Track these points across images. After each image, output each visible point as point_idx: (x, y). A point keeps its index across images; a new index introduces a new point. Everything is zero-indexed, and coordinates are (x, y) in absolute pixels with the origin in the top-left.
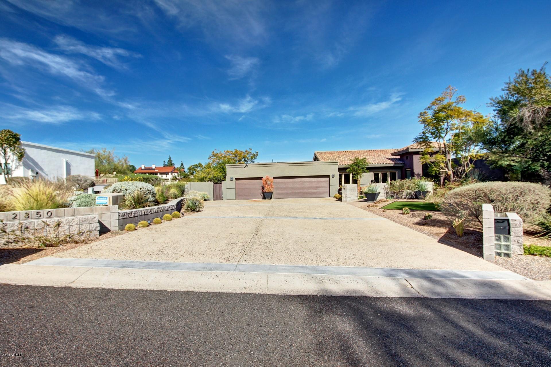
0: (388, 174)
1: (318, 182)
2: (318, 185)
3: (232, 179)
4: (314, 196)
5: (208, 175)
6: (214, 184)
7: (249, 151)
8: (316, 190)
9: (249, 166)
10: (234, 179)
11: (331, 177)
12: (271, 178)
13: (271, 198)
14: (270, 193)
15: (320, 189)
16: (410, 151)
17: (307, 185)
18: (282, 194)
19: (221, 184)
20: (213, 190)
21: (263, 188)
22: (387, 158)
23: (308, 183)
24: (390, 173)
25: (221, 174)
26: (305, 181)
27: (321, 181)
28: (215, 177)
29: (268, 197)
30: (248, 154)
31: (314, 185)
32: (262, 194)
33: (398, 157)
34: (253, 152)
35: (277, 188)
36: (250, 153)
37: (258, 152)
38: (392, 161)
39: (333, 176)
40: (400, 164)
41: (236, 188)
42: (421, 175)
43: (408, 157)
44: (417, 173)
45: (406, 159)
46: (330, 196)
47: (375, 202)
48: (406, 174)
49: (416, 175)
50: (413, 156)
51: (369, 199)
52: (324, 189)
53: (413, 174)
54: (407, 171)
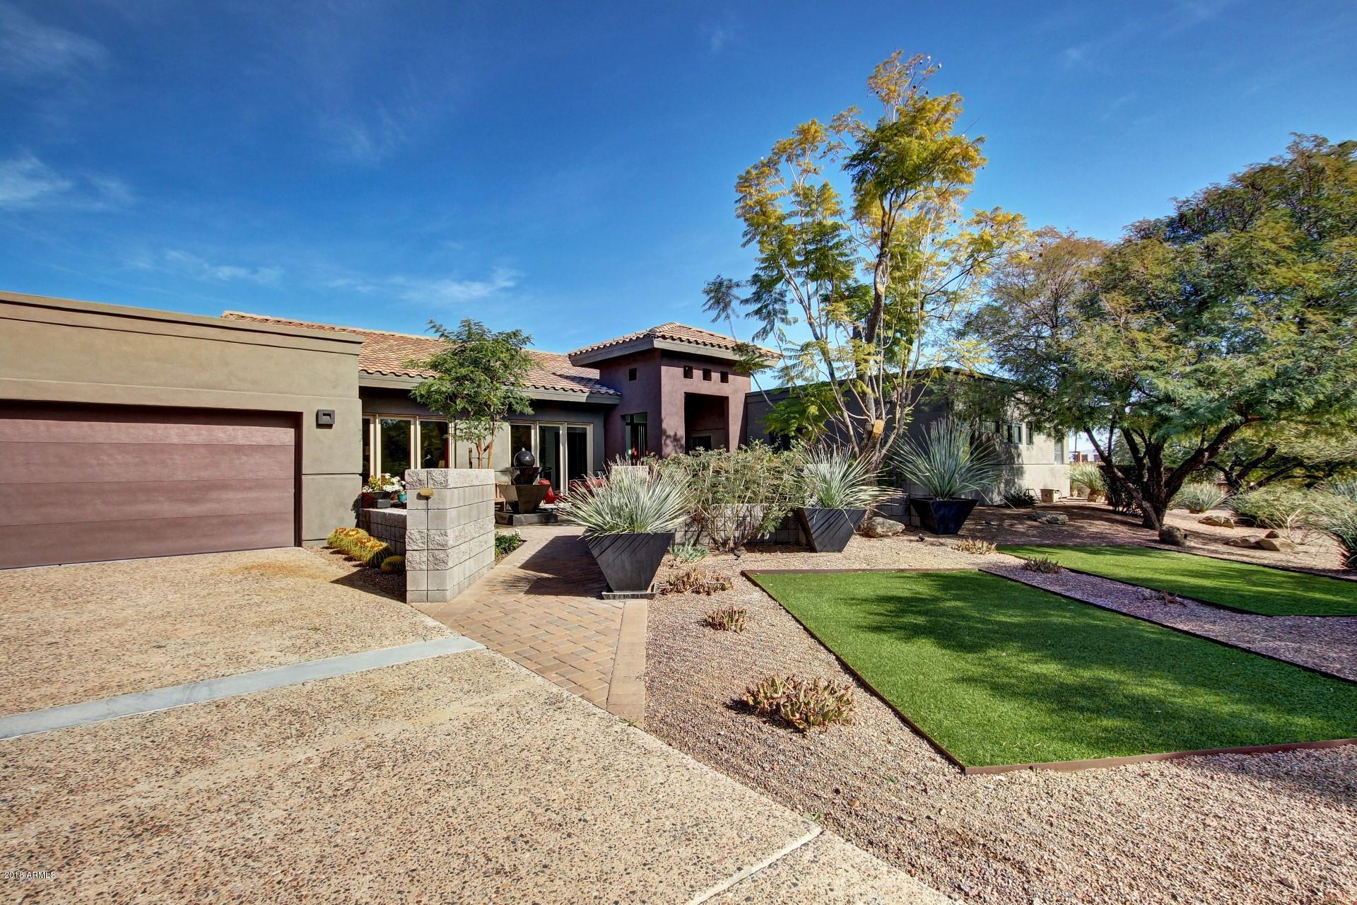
0: (563, 433)
1: (212, 448)
2: (211, 474)
8: (193, 501)
11: (308, 422)
15: (230, 495)
16: (658, 344)
22: (554, 374)
24: (570, 431)
26: (100, 438)
27: (239, 449)
31: (183, 470)
33: (595, 373)
38: (579, 384)
39: (325, 420)
40: (606, 395)
42: (683, 442)
43: (642, 369)
44: (672, 434)
45: (633, 376)
46: (298, 542)
47: (651, 597)
48: (623, 438)
49: (668, 442)
50: (664, 369)
51: (610, 574)
52: (253, 494)
53: (661, 432)
54: (628, 424)
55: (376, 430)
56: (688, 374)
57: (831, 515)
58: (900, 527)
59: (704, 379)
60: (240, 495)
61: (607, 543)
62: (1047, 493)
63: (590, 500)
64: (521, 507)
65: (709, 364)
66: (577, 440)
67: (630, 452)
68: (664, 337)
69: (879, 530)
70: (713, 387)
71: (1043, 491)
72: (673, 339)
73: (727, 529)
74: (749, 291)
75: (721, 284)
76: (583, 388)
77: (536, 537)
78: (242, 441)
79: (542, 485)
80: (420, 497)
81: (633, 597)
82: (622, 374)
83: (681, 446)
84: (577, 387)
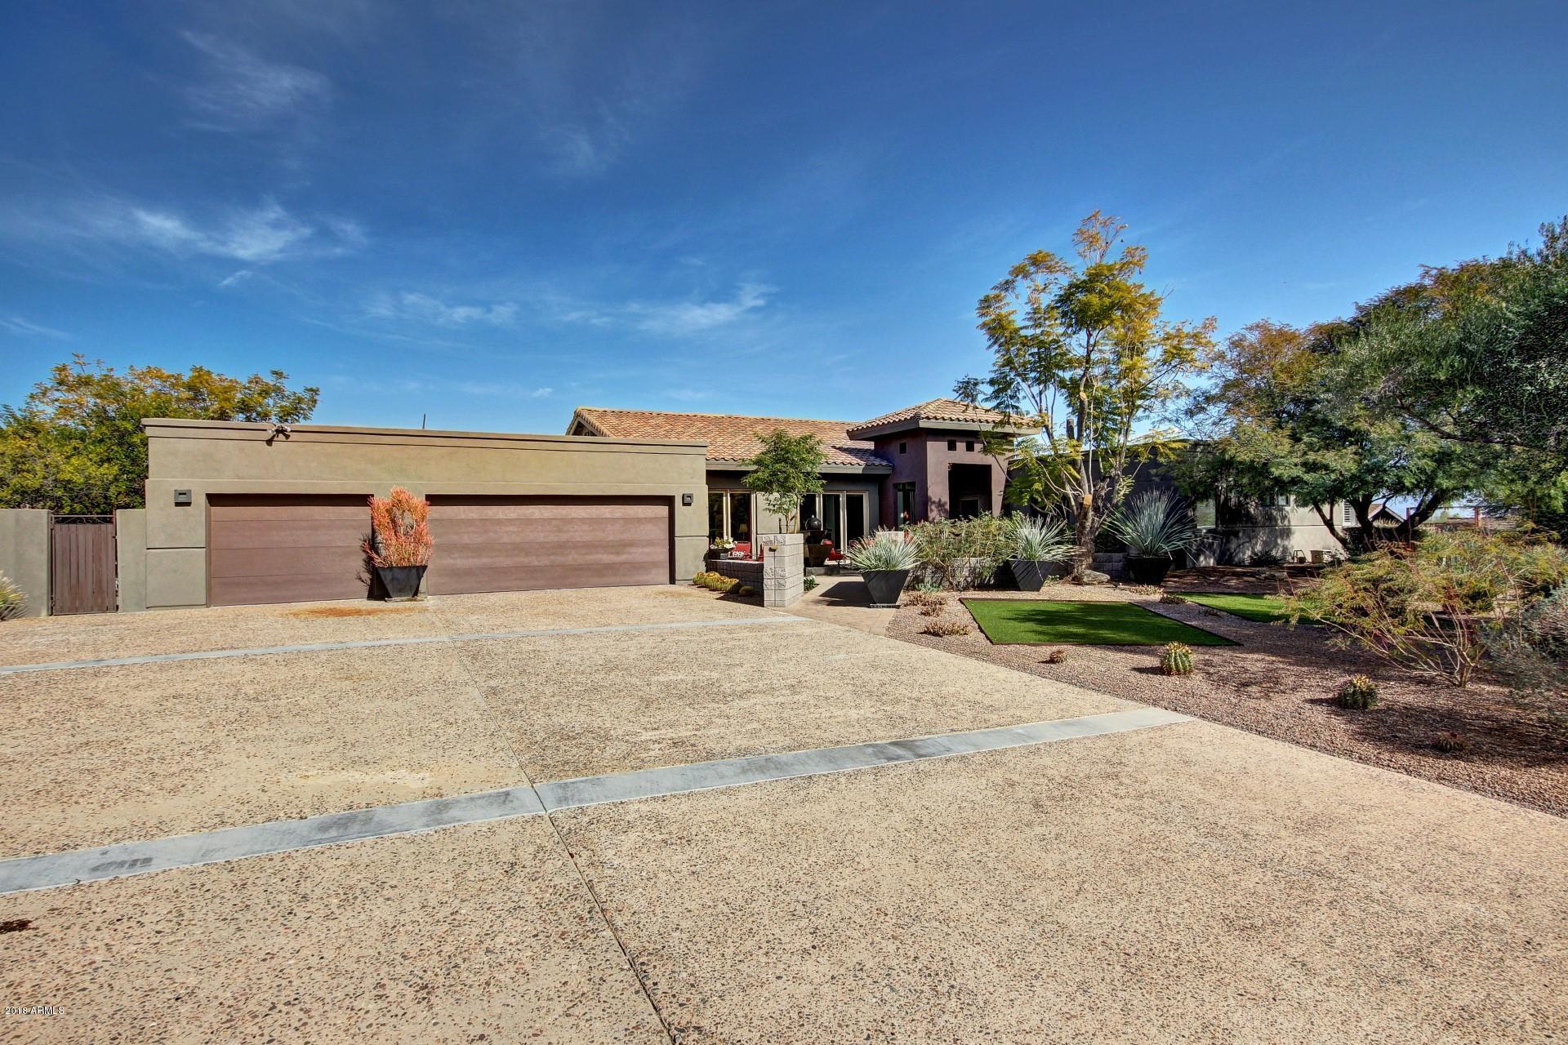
0: (843, 500)
1: (628, 521)
2: (626, 536)
3: (182, 499)
4: (612, 580)
5: (16, 471)
6: (64, 521)
7: (270, 380)
8: (618, 554)
9: (294, 436)
10: (200, 501)
11: (678, 502)
12: (419, 500)
13: (416, 593)
14: (414, 571)
15: (633, 550)
16: (923, 424)
17: (581, 534)
18: (469, 572)
19: (110, 521)
20: (44, 557)
21: (372, 544)
22: (834, 447)
23: (586, 527)
24: (848, 497)
25: (110, 471)
26: (574, 515)
27: (639, 520)
28: (67, 485)
29: (401, 591)
30: (265, 393)
31: (612, 534)
32: (366, 576)
33: (870, 445)
34: (294, 386)
35: (447, 549)
36: (278, 390)
37: (315, 391)
38: (856, 456)
39: (687, 500)
40: (880, 466)
41: (208, 547)
42: (947, 507)
43: (910, 444)
44: (937, 500)
45: (903, 449)
46: (672, 580)
47: (898, 607)
48: (896, 503)
49: (933, 507)
50: (929, 444)
51: (875, 594)
52: (646, 550)
53: (926, 501)
54: (899, 490)
55: (727, 503)
56: (952, 447)
57: (1029, 564)
58: (1106, 577)
59: (967, 450)
60: (640, 550)
61: (872, 576)
62: (1317, 555)
63: (864, 552)
64: (811, 562)
65: (970, 437)
66: (855, 505)
67: (902, 515)
68: (928, 418)
69: (1085, 579)
70: (976, 457)
71: (1313, 552)
72: (937, 419)
73: (962, 576)
74: (989, 390)
75: (968, 383)
76: (859, 461)
77: (827, 583)
78: (641, 515)
79: (826, 545)
80: (771, 550)
81: (888, 607)
82: (895, 448)
83: (946, 511)
84: (855, 460)
